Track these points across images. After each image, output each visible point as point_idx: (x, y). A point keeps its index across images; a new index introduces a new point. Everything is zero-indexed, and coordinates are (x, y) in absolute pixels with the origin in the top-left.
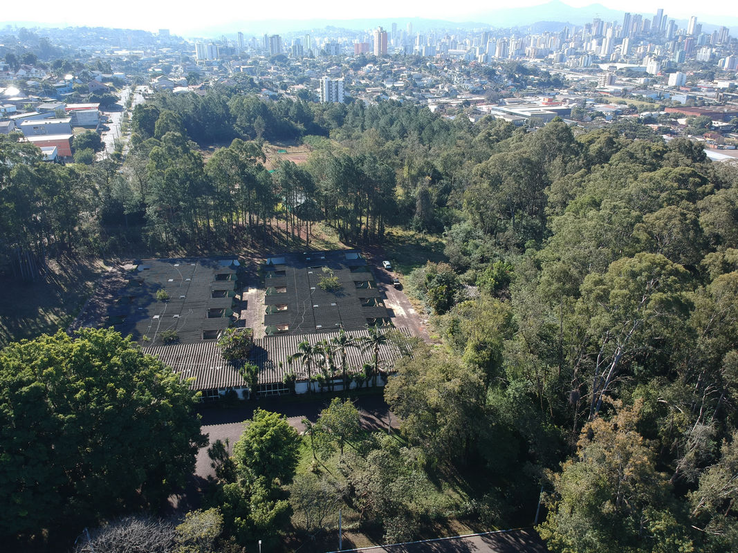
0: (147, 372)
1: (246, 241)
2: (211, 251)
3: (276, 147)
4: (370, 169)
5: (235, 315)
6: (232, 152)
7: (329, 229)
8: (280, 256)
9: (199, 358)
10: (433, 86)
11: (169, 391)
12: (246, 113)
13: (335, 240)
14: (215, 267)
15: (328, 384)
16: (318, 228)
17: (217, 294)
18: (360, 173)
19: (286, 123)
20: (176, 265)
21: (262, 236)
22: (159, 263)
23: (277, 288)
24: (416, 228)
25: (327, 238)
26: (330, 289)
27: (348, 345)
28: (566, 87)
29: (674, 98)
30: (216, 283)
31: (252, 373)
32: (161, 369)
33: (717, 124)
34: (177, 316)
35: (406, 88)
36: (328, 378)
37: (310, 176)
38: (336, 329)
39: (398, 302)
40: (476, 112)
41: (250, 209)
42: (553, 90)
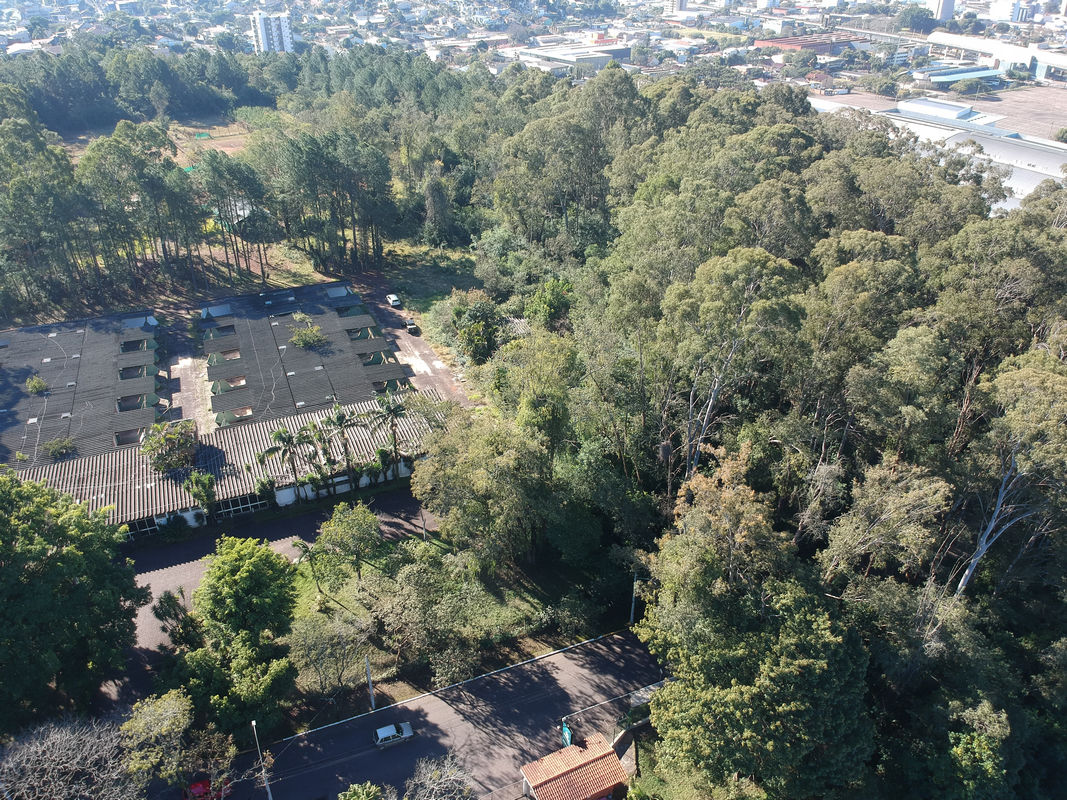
0: (32, 509)
1: (162, 285)
2: (106, 306)
3: (191, 130)
4: (348, 154)
5: (164, 402)
6: (119, 143)
7: (296, 254)
8: (221, 303)
9: (115, 475)
10: (429, 21)
11: (73, 531)
12: (133, 77)
13: (308, 269)
14: (118, 331)
15: (327, 486)
16: (278, 252)
17: (127, 373)
18: (333, 163)
19: (202, 88)
20: (51, 335)
21: (189, 275)
22: (24, 336)
23: (224, 353)
24: (429, 241)
25: (294, 268)
26: (309, 346)
27: (349, 426)
28: (622, 16)
29: (766, 26)
30: (124, 357)
31: (204, 486)
32: (54, 500)
33: (823, 59)
34: (68, 414)
35: (389, 25)
36: (324, 478)
37: (253, 172)
38: (328, 404)
39: (417, 353)
40: (498, 59)
41: (161, 231)
42: (603, 21)
